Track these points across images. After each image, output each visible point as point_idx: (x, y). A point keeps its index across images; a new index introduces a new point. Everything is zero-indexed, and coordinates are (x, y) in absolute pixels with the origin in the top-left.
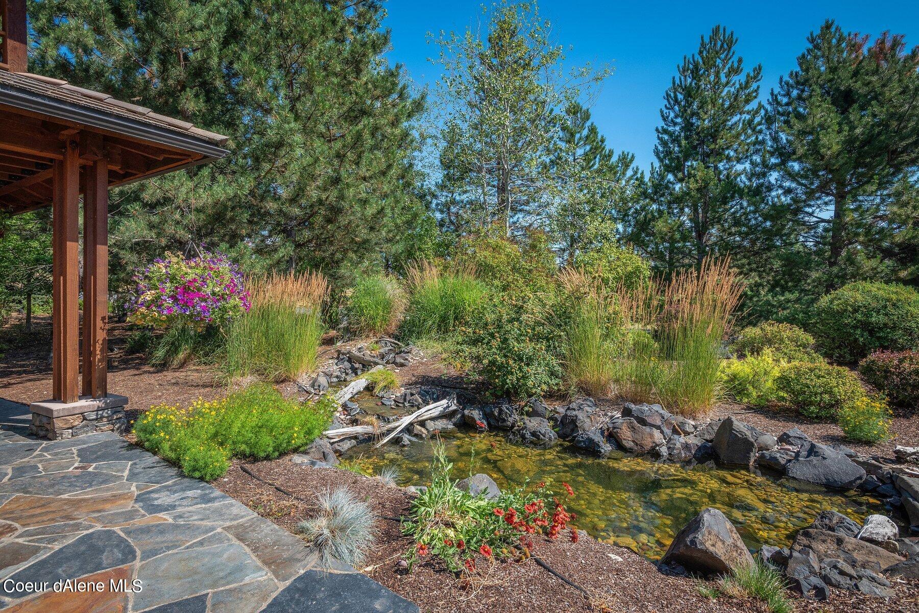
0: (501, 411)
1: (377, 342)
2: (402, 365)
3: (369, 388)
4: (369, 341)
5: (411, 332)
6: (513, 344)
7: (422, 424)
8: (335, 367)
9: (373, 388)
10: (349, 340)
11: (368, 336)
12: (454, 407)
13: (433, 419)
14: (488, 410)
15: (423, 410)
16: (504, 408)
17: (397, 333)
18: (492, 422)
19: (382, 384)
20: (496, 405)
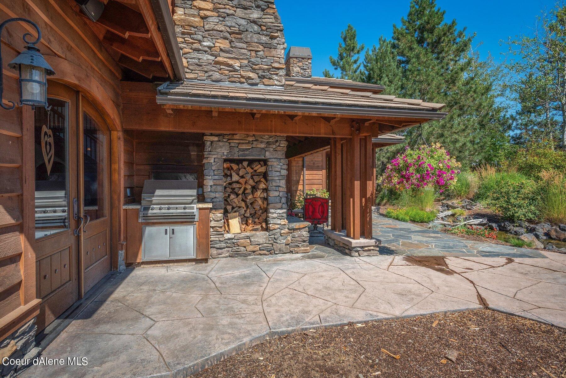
0: (505, 224)
1: (461, 201)
2: (470, 209)
3: (453, 215)
4: (458, 201)
5: (478, 198)
6: (512, 200)
7: (471, 225)
8: (441, 209)
9: (455, 215)
10: (449, 200)
11: (457, 199)
12: (485, 222)
13: (475, 225)
14: (499, 224)
15: (471, 221)
16: (506, 223)
17: (473, 198)
18: (501, 228)
19: (458, 214)
20: (503, 222)
